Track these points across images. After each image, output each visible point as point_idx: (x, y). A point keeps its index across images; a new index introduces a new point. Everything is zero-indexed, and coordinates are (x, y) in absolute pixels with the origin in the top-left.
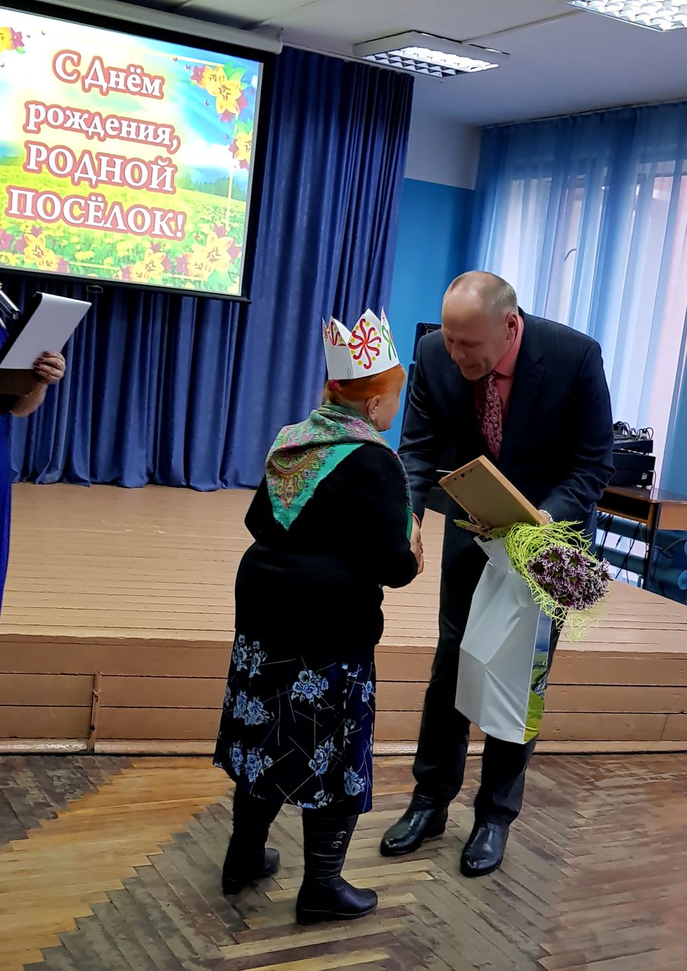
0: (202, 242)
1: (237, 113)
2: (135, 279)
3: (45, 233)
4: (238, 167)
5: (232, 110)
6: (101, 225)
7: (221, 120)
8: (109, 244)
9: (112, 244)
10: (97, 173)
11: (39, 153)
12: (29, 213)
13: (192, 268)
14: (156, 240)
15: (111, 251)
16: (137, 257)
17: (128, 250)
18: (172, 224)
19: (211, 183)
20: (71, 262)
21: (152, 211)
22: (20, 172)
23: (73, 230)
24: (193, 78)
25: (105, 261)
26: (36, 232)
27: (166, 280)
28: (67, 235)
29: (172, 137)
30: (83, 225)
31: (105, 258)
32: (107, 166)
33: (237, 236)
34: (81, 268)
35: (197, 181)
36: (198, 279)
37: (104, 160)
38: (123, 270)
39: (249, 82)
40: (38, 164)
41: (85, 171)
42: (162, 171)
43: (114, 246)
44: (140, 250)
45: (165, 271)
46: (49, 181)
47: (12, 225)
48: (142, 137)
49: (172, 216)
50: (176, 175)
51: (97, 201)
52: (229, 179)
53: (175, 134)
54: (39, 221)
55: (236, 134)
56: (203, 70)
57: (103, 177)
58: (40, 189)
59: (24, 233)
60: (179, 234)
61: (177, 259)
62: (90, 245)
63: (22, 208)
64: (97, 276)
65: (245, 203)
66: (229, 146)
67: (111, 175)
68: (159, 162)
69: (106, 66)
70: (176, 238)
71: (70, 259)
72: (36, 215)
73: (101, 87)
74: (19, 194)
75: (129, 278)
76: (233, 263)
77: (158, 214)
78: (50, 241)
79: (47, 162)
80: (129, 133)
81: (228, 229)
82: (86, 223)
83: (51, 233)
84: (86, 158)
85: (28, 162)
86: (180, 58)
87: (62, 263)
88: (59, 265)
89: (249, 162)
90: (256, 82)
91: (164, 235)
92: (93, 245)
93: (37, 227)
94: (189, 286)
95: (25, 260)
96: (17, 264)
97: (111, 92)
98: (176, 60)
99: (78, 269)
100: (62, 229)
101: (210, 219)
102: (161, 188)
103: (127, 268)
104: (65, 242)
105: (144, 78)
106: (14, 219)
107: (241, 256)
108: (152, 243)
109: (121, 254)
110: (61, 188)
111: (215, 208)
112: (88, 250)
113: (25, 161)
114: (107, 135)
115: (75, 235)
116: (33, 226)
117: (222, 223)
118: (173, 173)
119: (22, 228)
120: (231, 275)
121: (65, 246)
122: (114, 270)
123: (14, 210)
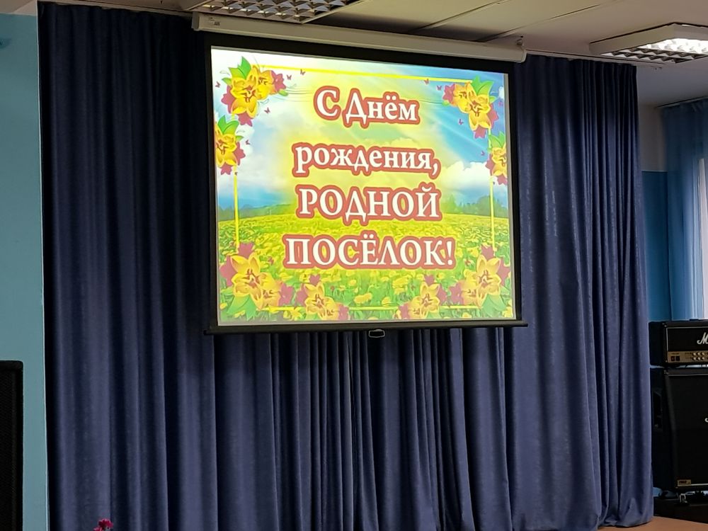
0: (473, 268)
1: (490, 128)
2: (414, 317)
3: (323, 280)
4: (497, 183)
5: (485, 125)
6: (375, 263)
7: (476, 137)
8: (385, 282)
9: (388, 283)
10: (367, 209)
11: (310, 197)
12: (306, 261)
13: (466, 296)
14: (429, 272)
15: (388, 290)
16: (413, 292)
17: (404, 287)
18: (443, 252)
19: (474, 204)
20: (350, 308)
21: (422, 242)
22: (294, 219)
23: (350, 273)
24: (445, 98)
25: (383, 303)
26: (314, 280)
27: (443, 313)
28: (345, 279)
29: (433, 161)
30: (359, 266)
31: (383, 299)
32: (375, 201)
33: (504, 256)
34: (360, 313)
35: (461, 204)
36: (474, 307)
37: (372, 194)
38: (400, 308)
39: (497, 94)
40: (310, 208)
41: (355, 209)
42: (426, 198)
43: (389, 284)
44: (414, 285)
45: (441, 304)
46: (322, 225)
47: (291, 277)
48: (404, 166)
49: (440, 243)
50: (440, 200)
51: (369, 239)
52: (490, 196)
53: (435, 157)
54: (316, 268)
55: (491, 149)
56: (453, 88)
57: (372, 213)
58: (315, 234)
59: (303, 284)
60: (450, 262)
61: (451, 288)
62: (368, 286)
63: (299, 257)
64: (377, 319)
65: (508, 220)
66: (486, 163)
67: (379, 209)
68: (424, 189)
69: (363, 97)
70: (447, 267)
71: (350, 305)
72: (313, 263)
73: (360, 119)
74: (295, 243)
75: (408, 316)
76: (504, 286)
77: (428, 244)
78: (329, 288)
79: (318, 204)
80: (392, 163)
81: (495, 249)
82: (362, 264)
83: (329, 279)
84: (355, 195)
85: (300, 208)
86: (430, 79)
87: (343, 311)
88: (340, 312)
89: (506, 176)
90: (502, 93)
91: (435, 265)
92: (370, 287)
93: (315, 275)
94: (466, 316)
95: (307, 313)
96: (299, 318)
97: (371, 124)
98: (427, 82)
99: (358, 314)
100: (339, 274)
101: (477, 241)
102: (427, 216)
103: (405, 305)
104: (343, 287)
105: (400, 104)
106: (292, 270)
107: (510, 276)
108: (425, 275)
109: (397, 292)
110: (334, 231)
111: (481, 229)
112: (366, 292)
113: (297, 207)
114: (372, 169)
115: (352, 278)
116: (312, 275)
117: (488, 244)
118: (437, 198)
119: (301, 278)
120: (504, 298)
121: (343, 292)
122: (393, 310)
123: (292, 261)
